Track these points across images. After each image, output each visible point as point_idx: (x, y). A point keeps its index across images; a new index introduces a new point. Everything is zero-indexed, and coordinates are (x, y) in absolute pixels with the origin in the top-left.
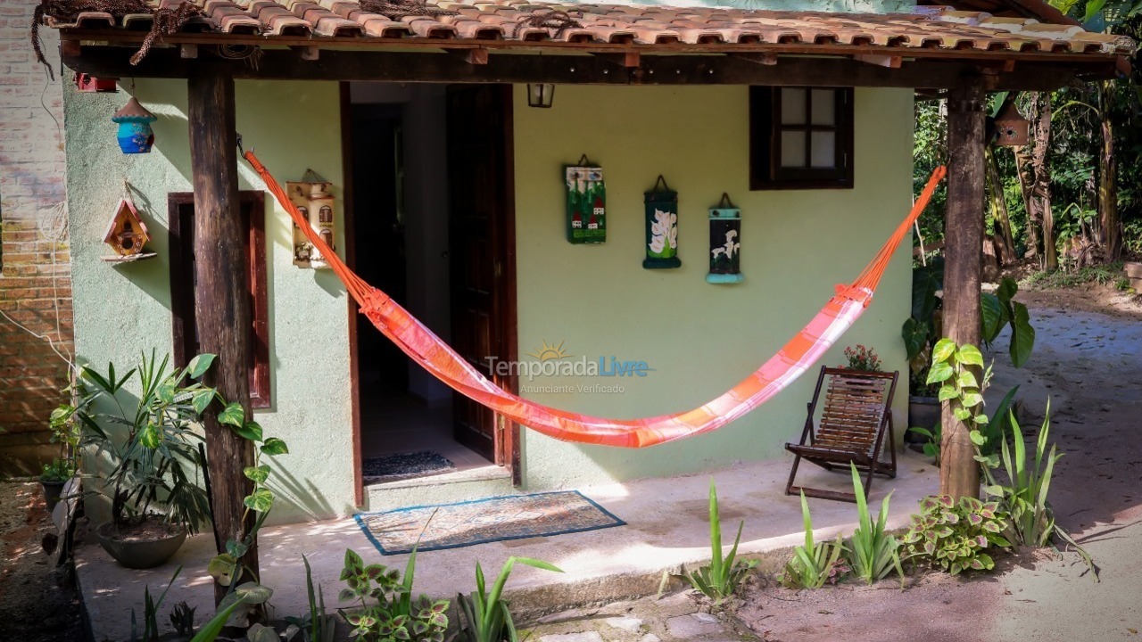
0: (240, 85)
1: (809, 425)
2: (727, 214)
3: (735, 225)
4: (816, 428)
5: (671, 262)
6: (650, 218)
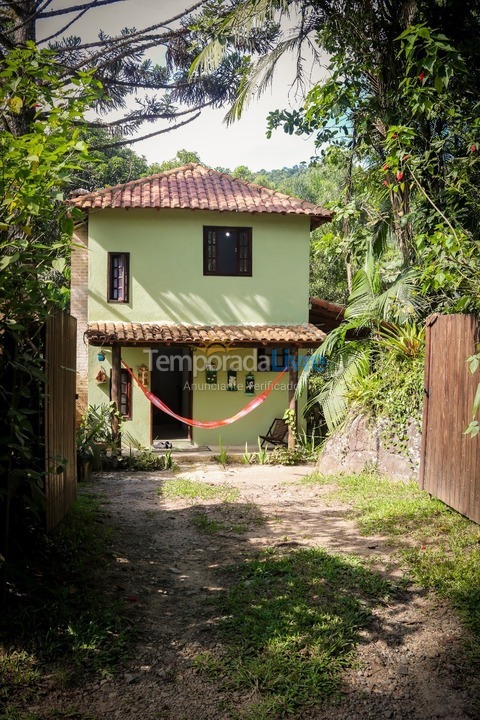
0: (122, 348)
1: (270, 431)
2: (250, 377)
3: (253, 380)
4: (272, 431)
5: (233, 389)
6: (229, 378)
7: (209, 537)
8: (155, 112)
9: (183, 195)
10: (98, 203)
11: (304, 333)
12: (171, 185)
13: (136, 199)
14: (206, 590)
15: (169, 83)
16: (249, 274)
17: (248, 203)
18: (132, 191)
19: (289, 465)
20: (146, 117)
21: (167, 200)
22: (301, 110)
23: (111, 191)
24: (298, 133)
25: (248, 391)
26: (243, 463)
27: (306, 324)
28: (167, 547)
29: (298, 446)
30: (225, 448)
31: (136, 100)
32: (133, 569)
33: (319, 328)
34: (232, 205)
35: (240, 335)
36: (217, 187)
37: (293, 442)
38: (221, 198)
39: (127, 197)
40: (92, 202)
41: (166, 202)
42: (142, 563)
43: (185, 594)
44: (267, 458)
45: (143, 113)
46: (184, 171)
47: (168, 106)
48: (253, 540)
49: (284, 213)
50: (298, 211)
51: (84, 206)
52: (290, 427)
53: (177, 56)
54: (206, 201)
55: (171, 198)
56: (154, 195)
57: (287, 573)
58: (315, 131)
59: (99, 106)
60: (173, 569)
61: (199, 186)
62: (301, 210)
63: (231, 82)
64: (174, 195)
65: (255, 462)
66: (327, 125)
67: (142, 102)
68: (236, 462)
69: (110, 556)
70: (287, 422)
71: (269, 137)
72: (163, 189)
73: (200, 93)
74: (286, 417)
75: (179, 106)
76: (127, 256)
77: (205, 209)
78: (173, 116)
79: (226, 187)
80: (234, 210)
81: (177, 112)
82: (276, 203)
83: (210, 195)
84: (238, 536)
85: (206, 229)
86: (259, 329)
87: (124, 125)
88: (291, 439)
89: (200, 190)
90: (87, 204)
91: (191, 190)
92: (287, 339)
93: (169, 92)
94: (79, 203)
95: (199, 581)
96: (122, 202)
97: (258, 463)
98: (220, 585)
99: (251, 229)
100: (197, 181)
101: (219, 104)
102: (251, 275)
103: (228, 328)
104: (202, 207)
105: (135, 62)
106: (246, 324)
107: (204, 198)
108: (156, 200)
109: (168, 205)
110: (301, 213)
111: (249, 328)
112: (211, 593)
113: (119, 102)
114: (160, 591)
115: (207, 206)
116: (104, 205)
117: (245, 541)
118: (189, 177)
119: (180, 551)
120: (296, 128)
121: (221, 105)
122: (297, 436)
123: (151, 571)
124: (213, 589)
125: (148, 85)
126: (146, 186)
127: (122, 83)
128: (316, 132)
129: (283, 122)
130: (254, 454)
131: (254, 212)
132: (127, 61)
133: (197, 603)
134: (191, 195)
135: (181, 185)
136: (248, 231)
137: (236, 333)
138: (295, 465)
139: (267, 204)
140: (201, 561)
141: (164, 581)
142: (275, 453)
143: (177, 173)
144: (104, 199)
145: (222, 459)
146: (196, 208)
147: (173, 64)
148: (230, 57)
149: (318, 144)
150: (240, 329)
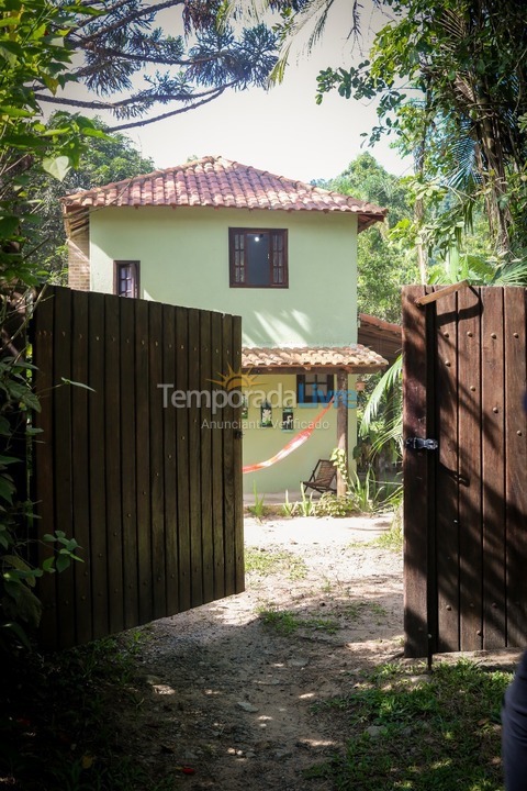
1: (313, 475)
2: (288, 411)
3: (292, 414)
4: (316, 475)
5: (270, 425)
6: (262, 411)
7: (285, 640)
8: (168, 92)
9: (203, 190)
10: (102, 200)
11: (354, 355)
12: (189, 179)
13: (147, 195)
14: (306, 747)
15: (184, 58)
16: (285, 285)
17: (282, 200)
18: (141, 186)
19: (340, 516)
20: (157, 97)
21: (184, 196)
22: (361, 66)
23: (116, 187)
24: (357, 97)
25: (285, 427)
26: (283, 515)
27: (354, 345)
28: (225, 661)
29: (350, 493)
30: (260, 496)
31: (144, 77)
32: (181, 708)
33: (371, 349)
34: (263, 201)
35: (276, 359)
36: (243, 181)
37: (343, 488)
38: (250, 194)
39: (135, 192)
40: (94, 199)
41: (183, 199)
42: (195, 694)
43: (272, 757)
44: (312, 509)
45: (153, 93)
46: (203, 164)
47: (182, 86)
48: (355, 646)
49: (326, 211)
50: (343, 208)
51: (84, 204)
52: (339, 470)
53: (197, 17)
54: (232, 197)
55: (189, 194)
56: (168, 190)
57: (434, 713)
58: (378, 93)
59: (100, 87)
60: (244, 704)
61: (221, 181)
62: (347, 207)
63: (257, 59)
64: (191, 190)
65: (297, 514)
66: (394, 86)
67: (152, 79)
68: (274, 514)
69: (142, 683)
70: (335, 464)
71: (319, 103)
72: (179, 184)
73: (221, 73)
74: (334, 457)
75: (197, 87)
76: (137, 265)
77: (231, 206)
78: (189, 97)
79: (254, 182)
80: (266, 208)
81: (194, 93)
82: (316, 198)
83: (236, 191)
84: (328, 638)
85: (233, 232)
86: (298, 351)
87: (131, 105)
88: (341, 483)
89: (223, 186)
90: (88, 201)
91: (212, 185)
92: (335, 363)
93: (185, 69)
94: (78, 201)
95: (291, 728)
96: (130, 199)
97: (301, 514)
98: (326, 736)
99: (286, 230)
100: (219, 175)
101: (242, 86)
102: (287, 287)
103: (262, 351)
104: (228, 205)
105: (144, 31)
106: (282, 346)
107: (229, 193)
108: (171, 197)
109: (186, 202)
110: (347, 211)
111: (287, 351)
112: (314, 753)
113: (124, 82)
114: (232, 751)
115: (233, 203)
116: (108, 202)
117: (342, 646)
118: (209, 171)
119: (249, 667)
120: (354, 90)
121: (245, 87)
122: (348, 481)
123: (210, 710)
124: (316, 743)
125: (159, 60)
126: (159, 180)
127: (128, 56)
128: (379, 96)
129: (337, 84)
130: (296, 504)
131: (290, 210)
132: (133, 28)
133: (297, 773)
134: (214, 191)
135: (200, 180)
136: (283, 233)
137: (272, 356)
138: (346, 516)
139: (306, 201)
140: (284, 686)
141: (234, 730)
142: (322, 502)
143: (194, 166)
144: (108, 196)
145: (257, 511)
146: (220, 205)
147: (191, 25)
148: (254, 30)
149: (381, 112)
150: (277, 352)
